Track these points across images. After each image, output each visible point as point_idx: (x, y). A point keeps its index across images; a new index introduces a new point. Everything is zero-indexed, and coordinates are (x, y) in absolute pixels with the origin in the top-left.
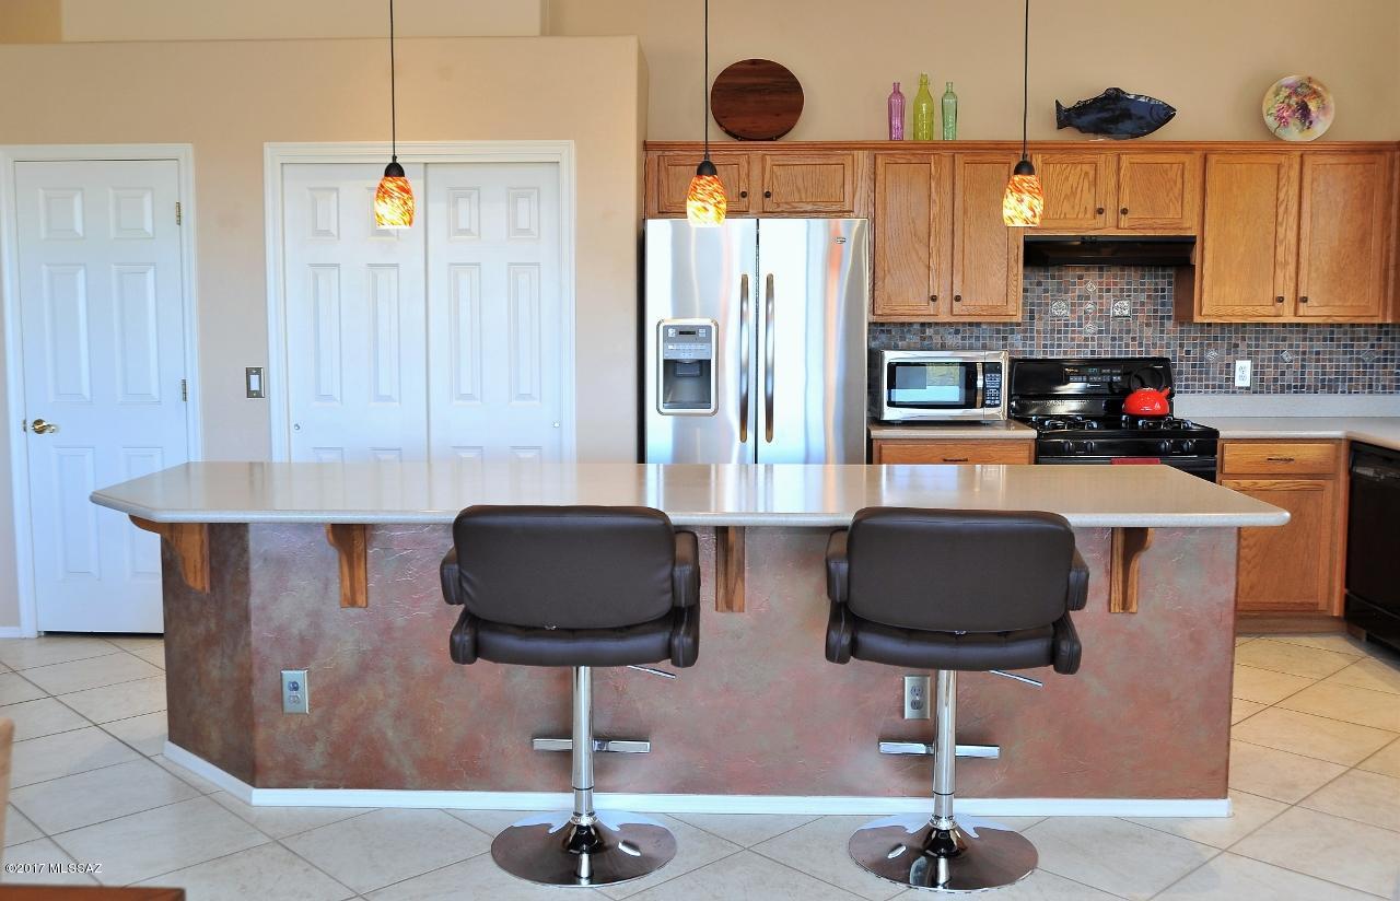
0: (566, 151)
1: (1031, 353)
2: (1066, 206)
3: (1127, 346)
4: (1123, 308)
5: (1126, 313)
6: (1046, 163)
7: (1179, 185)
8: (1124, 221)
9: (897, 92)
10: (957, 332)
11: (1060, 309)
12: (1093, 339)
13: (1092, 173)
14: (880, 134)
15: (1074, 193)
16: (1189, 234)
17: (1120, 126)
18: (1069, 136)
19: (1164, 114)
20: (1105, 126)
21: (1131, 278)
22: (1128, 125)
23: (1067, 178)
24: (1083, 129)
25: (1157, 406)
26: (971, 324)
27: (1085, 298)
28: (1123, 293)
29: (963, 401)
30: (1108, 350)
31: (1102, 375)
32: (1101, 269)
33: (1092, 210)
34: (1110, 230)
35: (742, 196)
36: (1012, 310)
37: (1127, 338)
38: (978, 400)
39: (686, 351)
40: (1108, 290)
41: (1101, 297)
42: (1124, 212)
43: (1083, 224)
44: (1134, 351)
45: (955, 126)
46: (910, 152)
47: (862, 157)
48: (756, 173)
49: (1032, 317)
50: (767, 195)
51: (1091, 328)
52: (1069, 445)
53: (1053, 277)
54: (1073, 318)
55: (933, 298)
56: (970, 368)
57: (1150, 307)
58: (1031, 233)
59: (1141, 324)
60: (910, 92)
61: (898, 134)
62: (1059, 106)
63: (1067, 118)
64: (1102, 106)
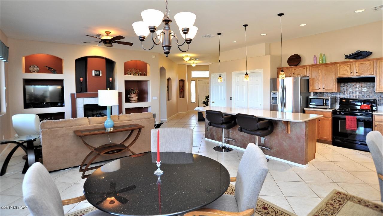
0: (262, 70)
1: (345, 97)
2: (345, 72)
3: (366, 96)
4: (365, 89)
5: (366, 90)
6: (340, 65)
7: (370, 67)
8: (357, 74)
9: (315, 57)
10: (330, 94)
11: (350, 90)
12: (358, 95)
13: (350, 67)
14: (312, 63)
15: (346, 70)
16: (373, 75)
17: (359, 57)
19: (370, 53)
21: (364, 84)
22: (361, 57)
23: (345, 68)
24: (350, 59)
26: (333, 92)
27: (357, 88)
28: (365, 87)
29: (322, 105)
30: (362, 97)
31: (358, 101)
32: (360, 82)
33: (350, 72)
34: (355, 75)
35: (290, 74)
36: (334, 90)
37: (366, 95)
38: (325, 104)
39: (274, 96)
40: (361, 86)
41: (360, 88)
42: (357, 72)
43: (348, 75)
44: (368, 97)
45: (325, 61)
46: (315, 66)
47: (308, 67)
48: (292, 71)
49: (345, 91)
50: (293, 74)
51: (358, 93)
52: (338, 113)
53: (349, 84)
54: (354, 91)
55: (320, 88)
56: (324, 99)
57: (371, 89)
58: (338, 77)
59: (370, 93)
60: (318, 56)
61: (315, 63)
62: (345, 55)
63: (347, 57)
64: (355, 54)
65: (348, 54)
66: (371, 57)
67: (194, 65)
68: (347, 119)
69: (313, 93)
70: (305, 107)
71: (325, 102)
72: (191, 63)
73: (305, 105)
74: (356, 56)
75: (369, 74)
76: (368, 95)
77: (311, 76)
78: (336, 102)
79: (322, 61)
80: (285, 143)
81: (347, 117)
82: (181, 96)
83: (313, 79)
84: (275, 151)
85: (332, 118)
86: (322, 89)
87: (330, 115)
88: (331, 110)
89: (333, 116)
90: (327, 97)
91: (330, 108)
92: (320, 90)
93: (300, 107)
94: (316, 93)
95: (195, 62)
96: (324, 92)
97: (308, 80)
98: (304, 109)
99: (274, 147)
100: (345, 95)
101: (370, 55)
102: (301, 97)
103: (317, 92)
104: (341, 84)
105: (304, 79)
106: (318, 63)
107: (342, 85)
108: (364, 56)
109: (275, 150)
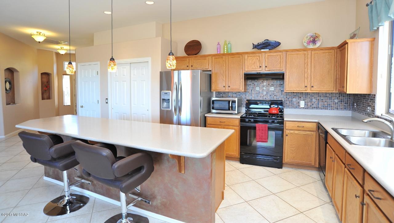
0: (149, 59)
2: (253, 66)
3: (273, 97)
4: (272, 89)
5: (273, 90)
6: (248, 56)
7: (279, 60)
8: (267, 69)
9: (219, 44)
10: (235, 94)
11: (257, 89)
12: (265, 96)
13: (259, 59)
14: (215, 52)
15: (255, 63)
16: (283, 71)
17: (267, 48)
18: (255, 50)
19: (279, 44)
20: (264, 48)
21: (271, 82)
22: (269, 47)
23: (253, 60)
24: (258, 49)
25: (276, 112)
27: (264, 86)
28: (272, 85)
29: (228, 109)
30: (268, 98)
31: (266, 104)
32: (267, 80)
33: (259, 67)
34: (263, 71)
35: (187, 66)
36: (241, 89)
37: (273, 95)
38: (231, 109)
39: (166, 97)
40: (269, 85)
41: (267, 86)
42: (266, 67)
43: (257, 70)
44: (275, 98)
45: (231, 50)
46: (218, 56)
47: (210, 57)
48: (190, 62)
49: (252, 91)
50: (192, 66)
51: (265, 93)
52: (247, 120)
53: (256, 82)
54: (261, 91)
55: (224, 87)
56: (229, 102)
57: (278, 88)
58: (245, 72)
59: (277, 92)
60: (222, 44)
61: (219, 53)
62: (253, 44)
63: (255, 47)
64: (264, 44)
65: (256, 43)
66: (280, 48)
67: (62, 52)
68: (257, 128)
69: (216, 93)
70: (207, 112)
71: (231, 105)
72: (58, 49)
73: (206, 109)
74: (264, 45)
75: (278, 69)
76: (275, 96)
77: (213, 70)
78: (242, 104)
79: (227, 50)
80: (176, 191)
81: (257, 125)
82: (45, 96)
83: (216, 74)
84: (160, 205)
85: (240, 126)
86: (227, 87)
87: (237, 122)
88: (239, 117)
89: (241, 124)
90: (233, 99)
91: (236, 112)
92: (224, 88)
93: (201, 112)
94: (219, 94)
95: (64, 48)
96: (228, 92)
97: (210, 75)
98: (206, 115)
99: (157, 197)
100: (252, 95)
101: (279, 46)
102: (202, 98)
103: (220, 92)
104: (247, 82)
105: (205, 73)
106: (222, 52)
107: (249, 82)
108: (273, 46)
109: (159, 201)
